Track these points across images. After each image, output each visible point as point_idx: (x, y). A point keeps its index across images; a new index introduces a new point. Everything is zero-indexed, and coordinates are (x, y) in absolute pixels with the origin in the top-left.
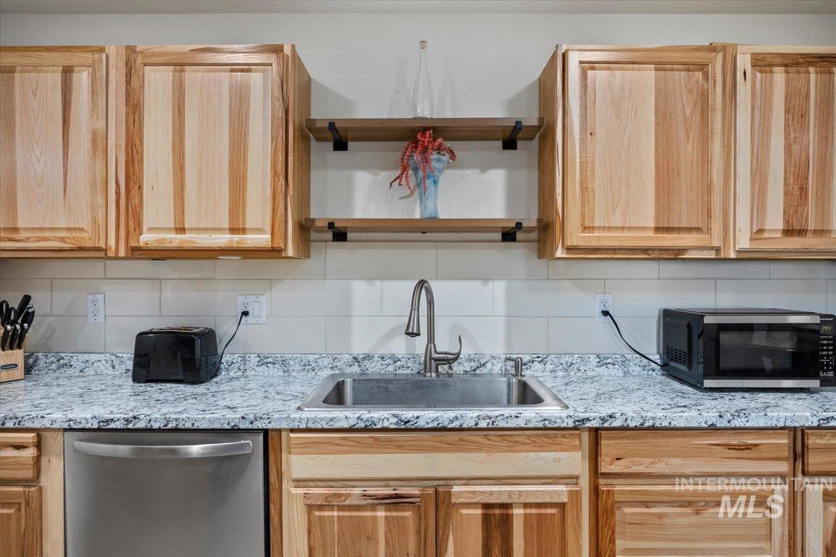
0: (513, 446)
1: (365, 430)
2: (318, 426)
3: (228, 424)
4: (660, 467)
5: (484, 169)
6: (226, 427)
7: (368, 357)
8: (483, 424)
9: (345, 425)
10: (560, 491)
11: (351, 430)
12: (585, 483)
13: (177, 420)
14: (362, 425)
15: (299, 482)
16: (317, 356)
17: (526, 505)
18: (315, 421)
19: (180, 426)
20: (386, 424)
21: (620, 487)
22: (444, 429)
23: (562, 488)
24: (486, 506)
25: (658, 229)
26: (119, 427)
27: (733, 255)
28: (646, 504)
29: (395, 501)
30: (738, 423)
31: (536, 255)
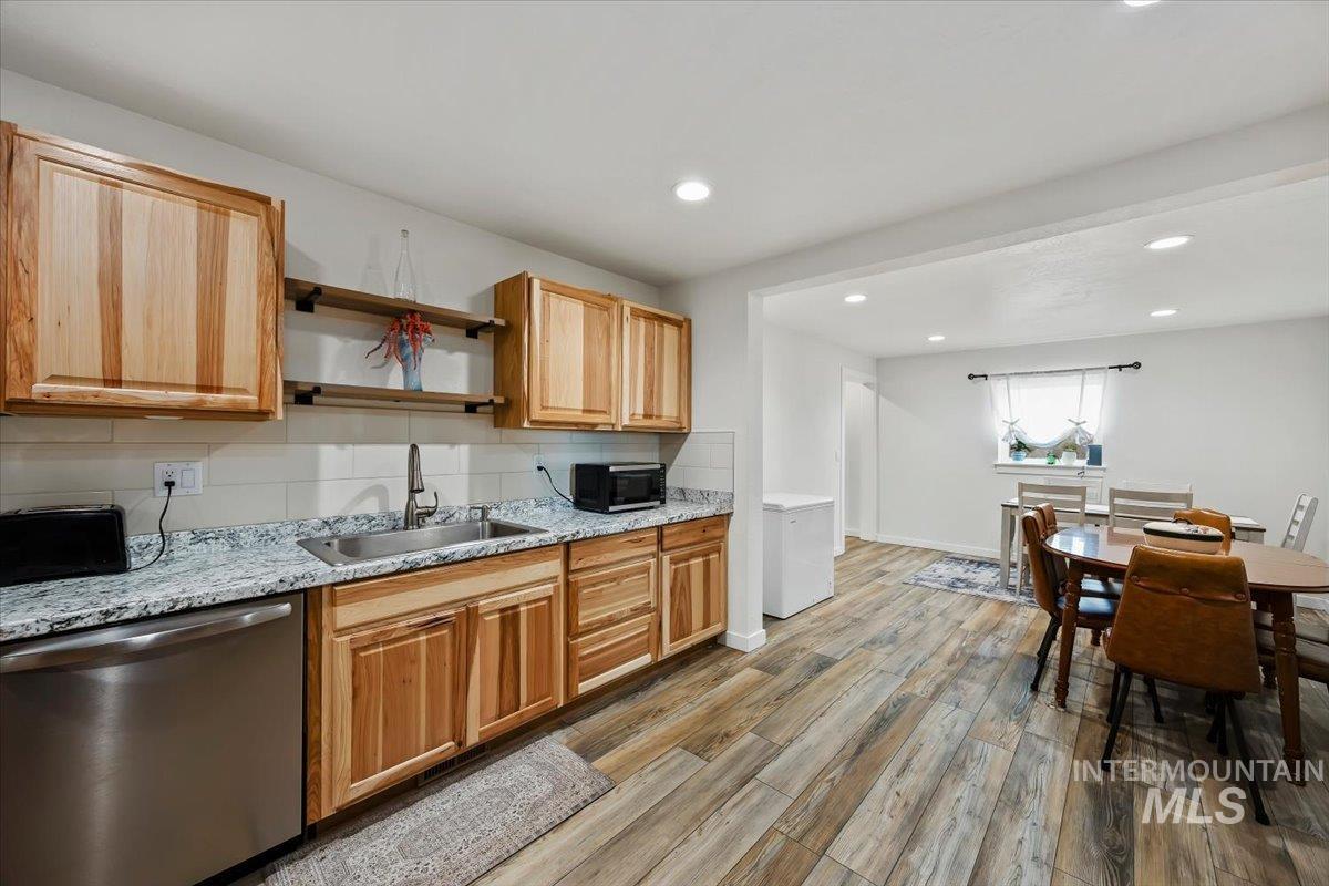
0: (520, 563)
1: (411, 570)
2: (366, 575)
3: (263, 591)
4: (602, 560)
5: (451, 350)
6: (260, 594)
7: (340, 520)
8: (501, 550)
9: (392, 569)
10: (548, 588)
11: (398, 572)
12: (561, 580)
13: (189, 599)
14: (407, 567)
15: (340, 632)
16: (277, 525)
17: (528, 603)
18: (362, 571)
19: (196, 604)
20: (428, 562)
21: (581, 577)
22: (474, 559)
23: (550, 585)
24: (502, 610)
25: (584, 411)
26: (91, 624)
27: (620, 429)
28: (594, 585)
29: (436, 624)
30: (636, 527)
31: (492, 424)
